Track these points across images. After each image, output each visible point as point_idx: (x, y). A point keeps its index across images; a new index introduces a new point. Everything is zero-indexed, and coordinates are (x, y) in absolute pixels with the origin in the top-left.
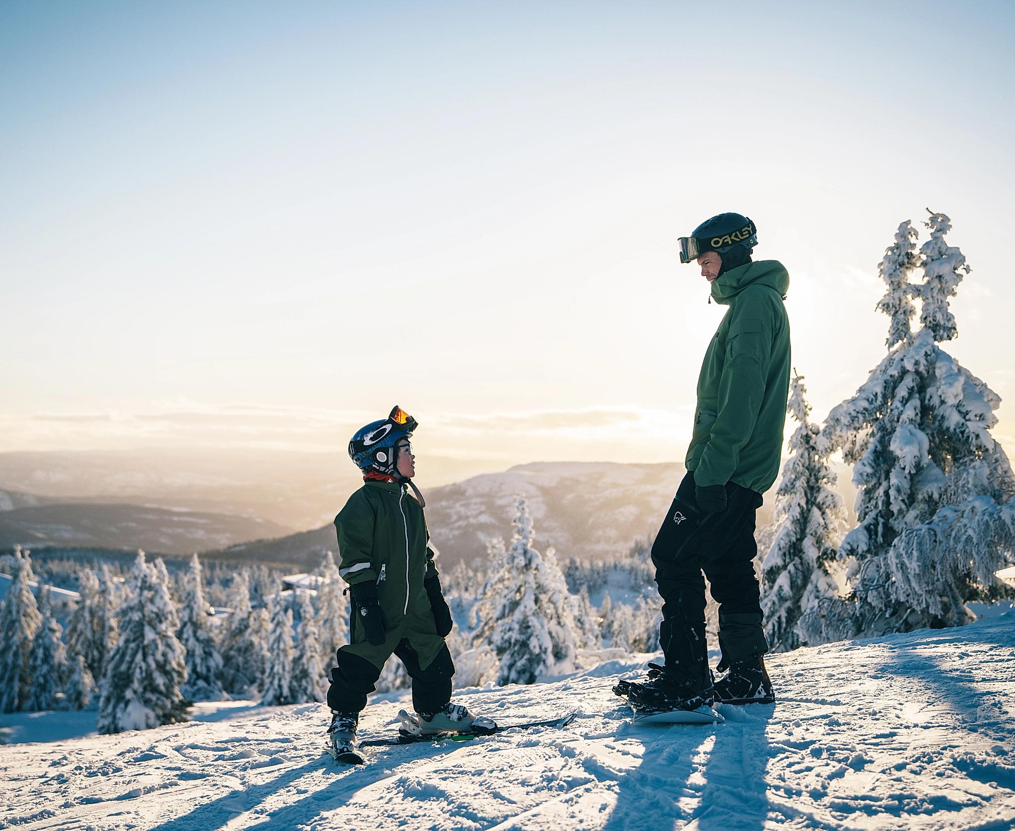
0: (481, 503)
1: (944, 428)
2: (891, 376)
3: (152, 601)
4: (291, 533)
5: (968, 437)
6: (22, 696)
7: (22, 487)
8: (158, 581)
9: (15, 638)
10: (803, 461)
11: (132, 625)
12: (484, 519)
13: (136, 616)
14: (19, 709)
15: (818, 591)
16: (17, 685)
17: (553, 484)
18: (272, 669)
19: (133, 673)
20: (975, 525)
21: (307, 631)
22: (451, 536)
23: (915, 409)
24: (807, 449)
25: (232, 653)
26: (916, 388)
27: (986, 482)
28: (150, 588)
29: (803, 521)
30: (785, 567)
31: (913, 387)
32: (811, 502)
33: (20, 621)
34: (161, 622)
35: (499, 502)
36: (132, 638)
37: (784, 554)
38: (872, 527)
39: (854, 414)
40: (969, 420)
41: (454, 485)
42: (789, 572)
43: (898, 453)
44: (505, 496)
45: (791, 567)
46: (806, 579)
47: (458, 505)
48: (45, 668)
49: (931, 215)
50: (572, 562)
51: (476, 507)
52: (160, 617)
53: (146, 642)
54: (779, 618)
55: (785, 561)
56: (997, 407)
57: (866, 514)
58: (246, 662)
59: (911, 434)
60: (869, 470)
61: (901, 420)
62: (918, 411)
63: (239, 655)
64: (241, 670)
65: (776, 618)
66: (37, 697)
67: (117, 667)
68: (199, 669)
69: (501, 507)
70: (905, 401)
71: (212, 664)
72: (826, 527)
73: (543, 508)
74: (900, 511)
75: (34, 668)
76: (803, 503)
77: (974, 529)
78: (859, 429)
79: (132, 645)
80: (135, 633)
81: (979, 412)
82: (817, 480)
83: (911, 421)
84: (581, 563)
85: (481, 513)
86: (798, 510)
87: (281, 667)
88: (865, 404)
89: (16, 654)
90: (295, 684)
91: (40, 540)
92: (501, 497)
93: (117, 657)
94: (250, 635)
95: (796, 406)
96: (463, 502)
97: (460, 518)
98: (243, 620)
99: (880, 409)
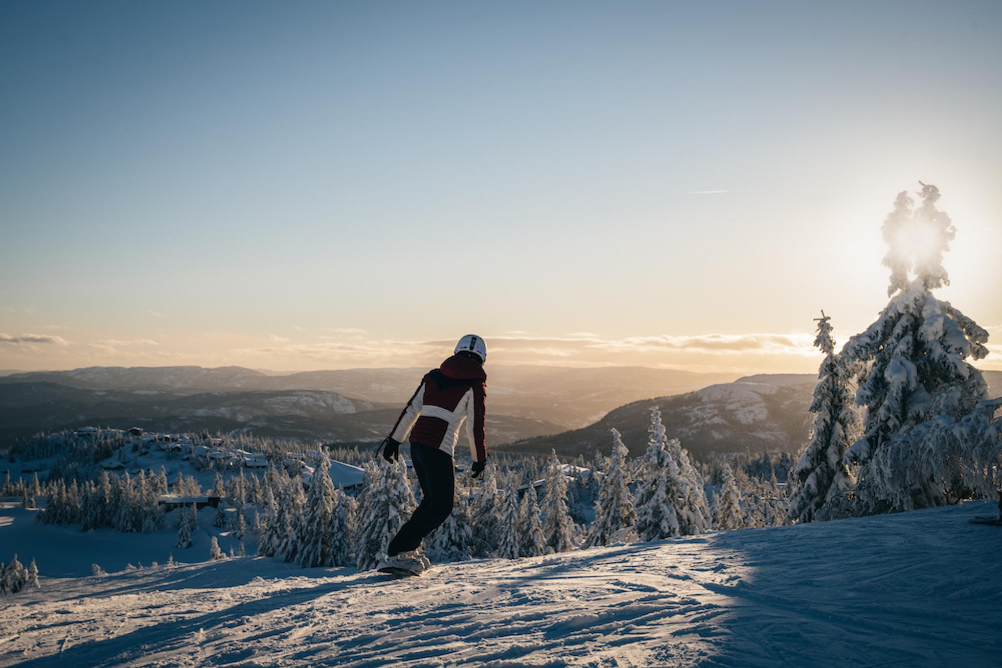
0: (714, 408)
1: (931, 359)
2: (891, 317)
3: (395, 487)
4: (564, 431)
5: (949, 366)
6: (324, 555)
7: (362, 396)
8: (400, 471)
9: (318, 512)
10: (827, 385)
11: (380, 505)
12: (716, 420)
13: (383, 498)
14: (322, 564)
15: (838, 489)
16: (320, 546)
17: (774, 392)
18: (506, 538)
19: (381, 540)
20: (934, 439)
21: (533, 510)
22: (690, 434)
23: (908, 344)
24: (832, 375)
25: (480, 526)
26: (909, 327)
27: (956, 403)
28: (394, 477)
29: (827, 433)
30: (813, 469)
31: (907, 326)
32: (834, 418)
33: (322, 499)
34: (401, 502)
35: (729, 407)
36: (380, 515)
37: (813, 459)
38: (874, 439)
39: (858, 348)
40: (950, 353)
41: (692, 393)
42: (816, 474)
43: (889, 379)
44: (734, 402)
45: (818, 470)
46: (831, 480)
47: (695, 409)
48: (340, 535)
49: (923, 187)
50: (784, 455)
51: (710, 411)
52: (401, 498)
53: (390, 518)
54: (810, 510)
55: (813, 465)
56: (985, 341)
57: (871, 428)
58: (491, 533)
59: (902, 363)
60: (868, 393)
61: (895, 353)
62: (910, 345)
63: (486, 528)
64: (487, 539)
65: (807, 510)
66: (335, 556)
67: (369, 536)
68: (453, 538)
69: (731, 411)
70: (899, 338)
71: (463, 534)
72: (846, 437)
73: (765, 412)
74: (895, 426)
75: (333, 534)
76: (828, 419)
77: (933, 443)
78: (867, 359)
79: (380, 520)
80: (382, 511)
81: (958, 346)
82: (840, 401)
83: (903, 353)
84: (791, 457)
85: (714, 416)
86: (823, 424)
87: (512, 537)
88: (868, 340)
89: (319, 524)
90: (523, 550)
91: (376, 435)
92: (730, 403)
93: (369, 528)
94: (495, 511)
95: (822, 341)
96: (699, 407)
97: (697, 420)
98: (489, 500)
99: (881, 343)
